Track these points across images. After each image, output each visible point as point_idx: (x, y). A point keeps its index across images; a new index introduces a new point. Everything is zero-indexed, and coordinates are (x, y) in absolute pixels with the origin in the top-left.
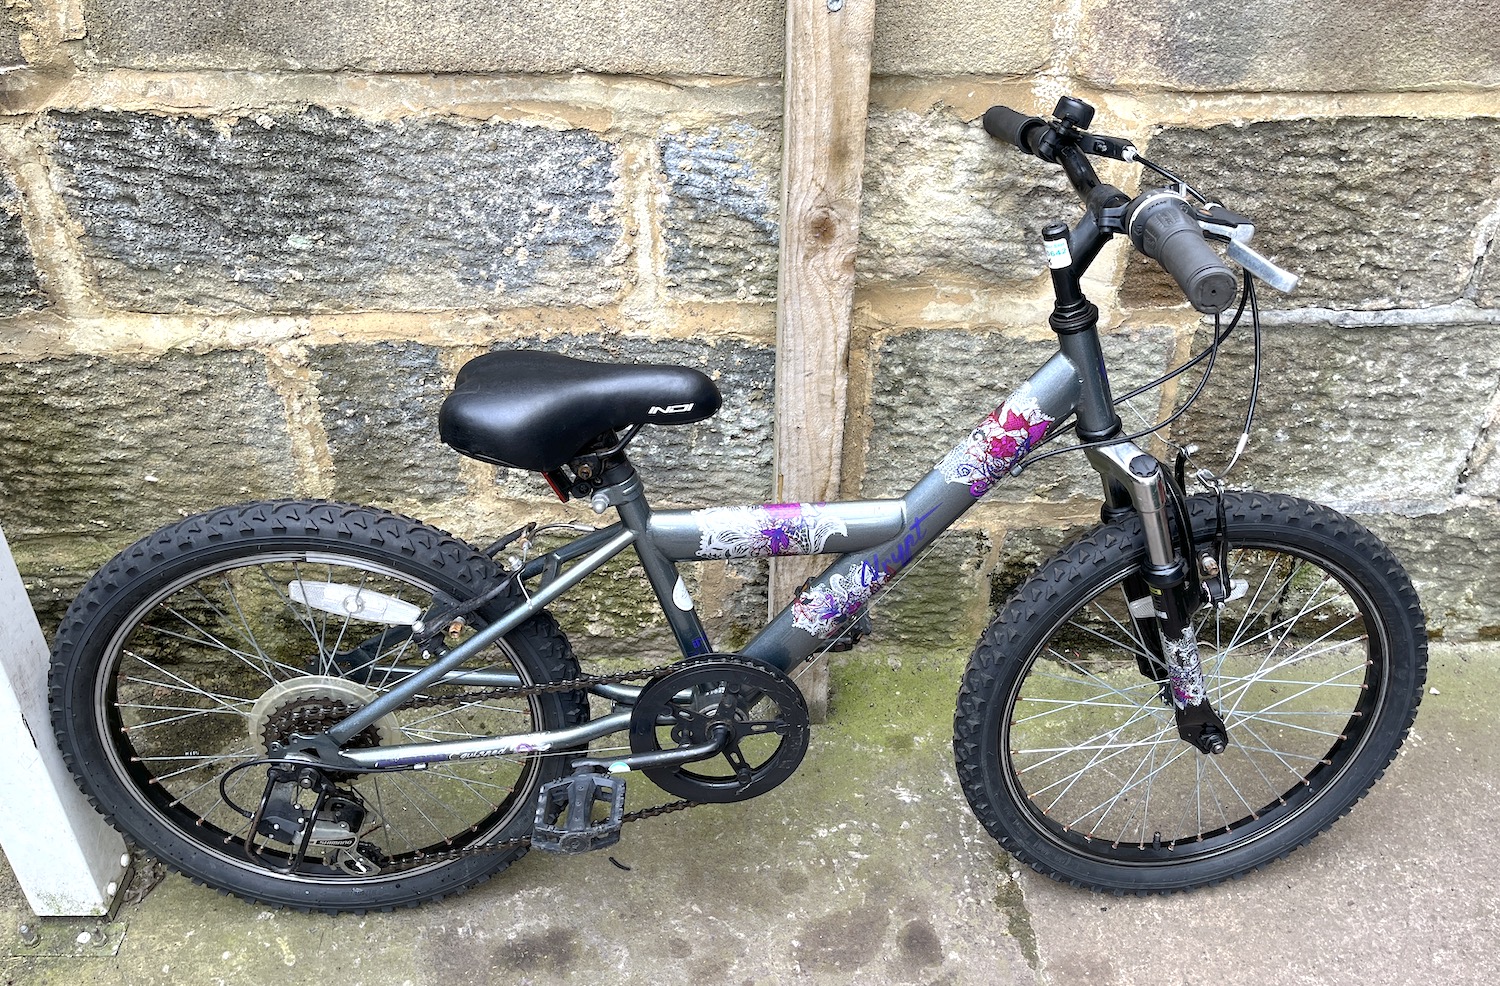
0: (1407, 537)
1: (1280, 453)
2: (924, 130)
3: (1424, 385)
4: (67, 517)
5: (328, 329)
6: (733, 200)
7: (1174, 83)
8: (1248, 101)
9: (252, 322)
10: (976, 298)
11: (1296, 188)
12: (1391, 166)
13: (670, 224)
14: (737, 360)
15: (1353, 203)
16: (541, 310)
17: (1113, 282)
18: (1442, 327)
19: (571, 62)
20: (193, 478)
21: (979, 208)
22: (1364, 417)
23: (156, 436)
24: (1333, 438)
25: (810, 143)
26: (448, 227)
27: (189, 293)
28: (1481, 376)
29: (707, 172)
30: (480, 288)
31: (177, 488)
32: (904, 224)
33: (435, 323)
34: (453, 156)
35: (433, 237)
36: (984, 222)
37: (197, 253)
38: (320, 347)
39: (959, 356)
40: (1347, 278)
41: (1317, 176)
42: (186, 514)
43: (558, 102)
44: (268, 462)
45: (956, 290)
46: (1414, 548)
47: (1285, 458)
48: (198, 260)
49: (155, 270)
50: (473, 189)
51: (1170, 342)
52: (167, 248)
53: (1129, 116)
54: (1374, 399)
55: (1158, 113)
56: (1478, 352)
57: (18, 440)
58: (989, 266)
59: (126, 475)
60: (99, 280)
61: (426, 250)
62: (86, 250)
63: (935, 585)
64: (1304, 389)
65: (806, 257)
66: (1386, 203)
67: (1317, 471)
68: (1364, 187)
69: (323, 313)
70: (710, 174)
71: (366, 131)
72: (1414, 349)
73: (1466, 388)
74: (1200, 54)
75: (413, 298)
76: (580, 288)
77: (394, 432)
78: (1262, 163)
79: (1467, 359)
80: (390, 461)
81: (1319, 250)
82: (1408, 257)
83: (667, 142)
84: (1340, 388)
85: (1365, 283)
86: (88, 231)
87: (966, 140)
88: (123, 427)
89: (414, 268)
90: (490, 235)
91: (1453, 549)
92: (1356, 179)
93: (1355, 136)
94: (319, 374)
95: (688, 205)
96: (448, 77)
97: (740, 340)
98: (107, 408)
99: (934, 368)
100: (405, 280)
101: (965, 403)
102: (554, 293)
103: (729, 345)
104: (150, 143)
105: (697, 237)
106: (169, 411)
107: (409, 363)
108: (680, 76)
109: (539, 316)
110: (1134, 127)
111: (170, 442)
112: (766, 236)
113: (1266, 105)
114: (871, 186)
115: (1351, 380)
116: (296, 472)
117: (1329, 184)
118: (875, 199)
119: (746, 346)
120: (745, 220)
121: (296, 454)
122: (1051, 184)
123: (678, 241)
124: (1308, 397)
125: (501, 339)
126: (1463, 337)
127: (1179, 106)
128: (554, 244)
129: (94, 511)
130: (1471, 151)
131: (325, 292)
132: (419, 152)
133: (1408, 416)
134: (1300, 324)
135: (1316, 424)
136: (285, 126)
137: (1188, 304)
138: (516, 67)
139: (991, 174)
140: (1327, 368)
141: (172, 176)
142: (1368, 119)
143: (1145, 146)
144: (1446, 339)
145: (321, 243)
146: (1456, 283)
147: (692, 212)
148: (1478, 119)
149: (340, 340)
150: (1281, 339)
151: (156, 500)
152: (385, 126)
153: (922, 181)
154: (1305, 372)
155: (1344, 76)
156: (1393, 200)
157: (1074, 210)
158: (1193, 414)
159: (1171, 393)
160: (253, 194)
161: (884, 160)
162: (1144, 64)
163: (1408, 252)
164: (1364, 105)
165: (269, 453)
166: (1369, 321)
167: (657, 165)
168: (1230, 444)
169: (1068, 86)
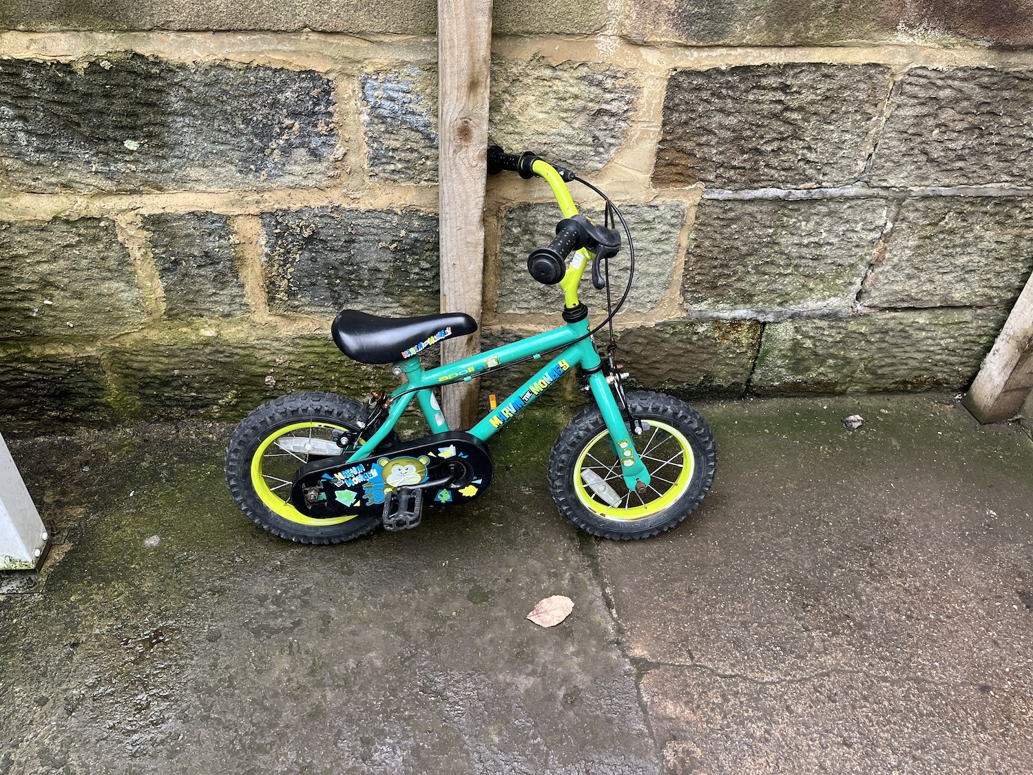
0: (826, 333)
1: (750, 281)
2: (528, 72)
3: (836, 237)
5: (153, 204)
6: (409, 118)
7: (683, 41)
8: (729, 52)
9: (105, 199)
11: (759, 110)
12: (817, 95)
13: (370, 134)
14: (416, 223)
15: (793, 120)
16: (291, 191)
17: (648, 172)
18: (847, 199)
19: (301, 24)
20: (74, 302)
21: (564, 123)
22: (801, 257)
23: (49, 274)
24: (782, 271)
25: (454, 76)
26: (228, 136)
27: (63, 180)
28: (870, 230)
29: (392, 100)
30: (251, 176)
31: (66, 308)
32: (518, 133)
33: (224, 200)
34: (228, 88)
35: (219, 142)
36: (568, 133)
37: (67, 153)
38: (150, 216)
39: (556, 220)
40: (790, 168)
41: (772, 102)
42: (72, 326)
43: (293, 51)
44: (122, 291)
46: (830, 340)
47: (753, 284)
48: (65, 158)
49: (41, 165)
50: (243, 110)
51: (683, 211)
52: (49, 150)
53: (655, 62)
54: (807, 246)
55: (674, 60)
56: (869, 215)
58: (571, 161)
59: (32, 300)
60: (5, 171)
61: (215, 151)
64: (764, 240)
65: (455, 151)
66: (814, 119)
67: (773, 292)
68: (800, 109)
69: (150, 193)
70: (394, 101)
71: (171, 71)
72: (830, 214)
73: (861, 239)
74: (699, 21)
75: (208, 183)
76: (314, 176)
77: (202, 271)
78: (738, 94)
79: (862, 220)
80: (199, 290)
81: (773, 151)
82: (827, 155)
83: (366, 79)
84: (785, 240)
85: (801, 172)
87: (555, 79)
88: (28, 269)
89: (208, 164)
90: (256, 141)
91: (853, 340)
92: (795, 104)
93: (795, 76)
94: (151, 234)
95: (381, 121)
96: (221, 34)
97: (417, 210)
98: (18, 256)
99: (539, 228)
100: (202, 171)
102: (298, 180)
103: (411, 213)
104: (33, 79)
105: (387, 143)
106: (55, 258)
107: (208, 226)
108: (371, 34)
109: (289, 195)
110: (659, 70)
111: (58, 278)
112: (431, 142)
113: (740, 55)
114: (495, 107)
115: (792, 234)
116: (141, 298)
117: (779, 107)
118: (498, 117)
119: (421, 214)
120: (417, 131)
121: (140, 286)
122: (608, 107)
124: (767, 245)
125: (266, 210)
126: (859, 206)
127: (687, 56)
128: (296, 147)
129: (14, 324)
130: (865, 86)
131: (151, 179)
132: (206, 85)
133: (826, 257)
134: (762, 199)
135: (772, 263)
136: (118, 68)
137: (694, 186)
138: (266, 27)
139: (571, 101)
140: (778, 227)
141: (48, 102)
142: (803, 65)
143: (666, 83)
144: (850, 207)
145: (146, 146)
146: (856, 172)
147: (384, 126)
148: (869, 64)
149: (162, 211)
150: (750, 208)
151: (52, 316)
152: (182, 67)
153: (528, 106)
154: (765, 230)
155: (788, 36)
156: (818, 118)
157: (623, 124)
158: (696, 256)
159: (685, 243)
160: (101, 113)
161: (504, 92)
162: (664, 28)
163: (827, 151)
164: (801, 55)
165: (122, 285)
166: (803, 196)
167: (360, 95)
168: (720, 276)
169: (616, 43)
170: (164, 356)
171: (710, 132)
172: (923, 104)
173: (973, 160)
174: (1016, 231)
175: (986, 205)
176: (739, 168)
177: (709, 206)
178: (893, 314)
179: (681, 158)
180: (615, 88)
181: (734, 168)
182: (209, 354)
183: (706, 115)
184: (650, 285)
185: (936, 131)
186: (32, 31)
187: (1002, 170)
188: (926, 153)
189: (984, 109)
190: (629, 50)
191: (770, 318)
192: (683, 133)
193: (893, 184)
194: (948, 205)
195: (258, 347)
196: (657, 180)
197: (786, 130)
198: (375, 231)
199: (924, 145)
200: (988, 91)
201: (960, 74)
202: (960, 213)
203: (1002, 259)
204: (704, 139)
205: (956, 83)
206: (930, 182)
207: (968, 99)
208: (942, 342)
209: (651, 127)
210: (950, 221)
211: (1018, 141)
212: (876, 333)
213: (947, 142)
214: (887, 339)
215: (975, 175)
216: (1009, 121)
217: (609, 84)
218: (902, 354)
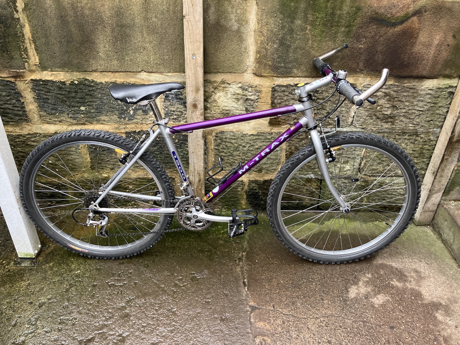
0: (348, 185)
2: (220, 85)
7: (276, 75)
8: (293, 79)
9: (73, 126)
10: (236, 124)
13: (165, 106)
14: (182, 137)
17: (267, 121)
18: (347, 132)
19: (141, 70)
20: (60, 162)
21: (234, 103)
25: (191, 87)
27: (59, 120)
30: (122, 119)
31: (56, 165)
32: (218, 106)
33: (113, 127)
35: (112, 108)
36: (236, 106)
39: (233, 137)
42: (58, 171)
43: (138, 78)
44: (76, 159)
48: (62, 112)
49: (52, 114)
52: (55, 110)
53: (266, 82)
55: (273, 82)
57: (21, 152)
60: (41, 116)
61: (110, 111)
62: (37, 110)
63: (232, 194)
65: (192, 112)
68: (323, 99)
69: (88, 124)
71: (98, 84)
74: (281, 68)
75: (108, 121)
76: (145, 120)
80: (103, 159)
86: (39, 105)
87: (230, 88)
89: (108, 115)
90: (125, 107)
92: (321, 97)
96: (114, 73)
100: (106, 117)
102: (139, 121)
104: (52, 86)
105: (171, 109)
109: (136, 126)
113: (298, 80)
118: (210, 100)
122: (250, 97)
123: (166, 109)
125: (127, 131)
127: (278, 80)
128: (139, 110)
131: (88, 120)
136: (80, 83)
137: (285, 126)
138: (129, 71)
139: (236, 95)
141: (56, 94)
143: (271, 89)
145: (87, 109)
146: (349, 122)
147: (170, 103)
151: (51, 167)
152: (101, 83)
153: (221, 97)
155: (314, 74)
156: (331, 102)
157: (256, 103)
158: (290, 152)
160: (73, 97)
161: (212, 92)
162: (268, 71)
165: (76, 157)
166: (330, 131)
169: (251, 76)
170: (89, 184)
173: (396, 118)
175: (405, 136)
180: (252, 91)
185: (378, 108)
186: (53, 71)
187: (409, 122)
188: (376, 116)
189: (396, 99)
190: (257, 78)
193: (365, 127)
194: (389, 135)
196: (271, 124)
197: (320, 106)
199: (375, 113)
200: (397, 93)
201: (384, 87)
202: (395, 139)
203: (416, 157)
205: (383, 90)
206: (379, 127)
207: (389, 96)
208: (398, 191)
209: (267, 104)
211: (414, 111)
213: (384, 112)
214: (374, 188)
215: (398, 124)
216: (408, 104)
217: (250, 90)
218: (382, 195)
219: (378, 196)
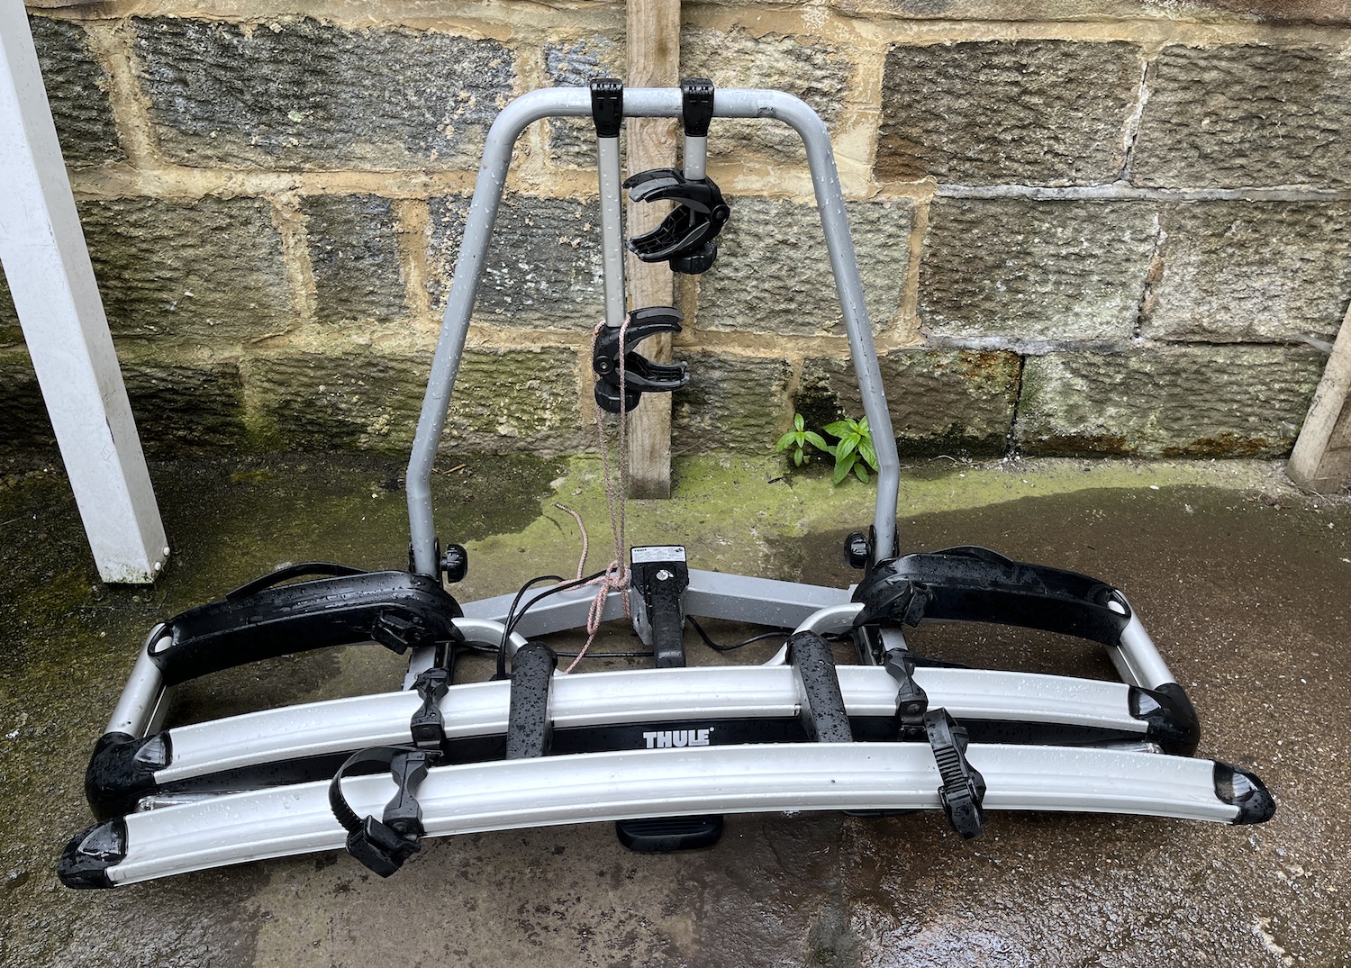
0: (1102, 371)
1: (1001, 301)
2: (728, 44)
3: (1100, 247)
4: (128, 322)
5: (315, 183)
7: (901, 13)
8: (953, 26)
9: (262, 176)
10: (772, 173)
11: (992, 93)
12: (1058, 77)
15: (1034, 104)
16: (463, 173)
17: (868, 162)
18: (1108, 201)
20: (217, 295)
22: (1060, 272)
23: (194, 261)
24: (1039, 289)
25: (642, 42)
26: (399, 108)
27: (219, 153)
28: (1142, 241)
29: (578, 72)
30: (420, 155)
31: (208, 302)
33: (389, 181)
34: (403, 56)
35: (388, 116)
37: (227, 123)
38: (309, 197)
39: (762, 217)
40: (1035, 162)
41: (1007, 83)
42: (212, 324)
43: (474, 19)
44: (271, 285)
45: (757, 166)
46: (1108, 381)
47: (1005, 305)
48: (229, 127)
49: (198, 135)
50: (416, 81)
51: (913, 209)
52: (207, 119)
53: (871, 37)
54: (1066, 258)
55: (890, 34)
56: (1137, 222)
58: (780, 148)
59: (171, 290)
61: (383, 126)
62: (150, 119)
63: (753, 403)
64: (1013, 249)
66: (1057, 105)
67: (1030, 315)
68: (1040, 92)
69: (311, 171)
71: (345, 37)
72: (1090, 218)
73: (1131, 250)
75: (373, 161)
77: (360, 265)
78: (967, 73)
79: (1129, 227)
80: (355, 288)
81: (1013, 140)
82: (1078, 147)
83: (549, 50)
84: (1038, 248)
85: (1049, 166)
86: (154, 105)
87: (757, 52)
88: (171, 253)
89: (375, 139)
90: (427, 115)
91: (1137, 382)
92: (1033, 87)
93: (1031, 54)
94: (308, 218)
98: (162, 238)
99: (744, 227)
100: (368, 147)
101: (768, 254)
102: (471, 160)
103: (594, 203)
104: (198, 40)
105: (572, 121)
106: (204, 242)
107: (370, 211)
108: (557, 1)
109: (461, 178)
110: (875, 44)
111: (203, 266)
113: (966, 30)
115: (1047, 243)
116: (290, 294)
117: (1016, 90)
121: (290, 280)
122: (819, 86)
123: (558, 124)
124: (1017, 255)
125: (435, 195)
126: (1124, 210)
127: (906, 30)
128: (472, 123)
129: (148, 319)
130: (1114, 67)
131: (313, 155)
132: (379, 52)
133: (1091, 272)
134: (1004, 197)
135: (1025, 278)
136: (289, 31)
137: (923, 180)
139: (776, 77)
140: (1028, 233)
141: (212, 66)
142: (1038, 42)
143: (884, 59)
144: (1112, 211)
145: (311, 118)
146: (1114, 168)
148: (1116, 43)
149: (322, 192)
150: (993, 209)
151: (191, 312)
152: (356, 33)
153: (728, 82)
154: (1013, 236)
155: (1018, 9)
156: (1063, 103)
157: (837, 106)
158: (934, 268)
159: (917, 250)
160: (266, 79)
161: (700, 66)
163: (1077, 143)
164: (1035, 31)
165: (271, 278)
166: (1054, 195)
167: (543, 67)
168: (963, 293)
169: (826, 14)
170: (310, 368)
171: (938, 117)
172: (1185, 88)
173: (1256, 157)
174: (1326, 246)
175: (1281, 212)
176: (976, 160)
177: (943, 205)
178: (1184, 350)
179: (906, 147)
180: (826, 64)
181: (970, 159)
182: (361, 367)
183: (932, 96)
184: (878, 301)
185: (1206, 121)
187: (1295, 169)
188: (1197, 148)
189: (1260, 94)
190: (839, 24)
191: (1030, 350)
192: (907, 117)
193: (1161, 184)
194: (1233, 211)
195: (418, 360)
196: (880, 171)
197: (1029, 117)
198: (555, 223)
199: (1194, 138)
200: (1264, 73)
201: (1227, 53)
202: (1250, 222)
203: (1311, 282)
204: (932, 125)
205: (1223, 63)
206: (1207, 182)
207: (1240, 82)
208: (1251, 389)
209: (870, 109)
210: (1238, 231)
211: (1310, 133)
212: (1165, 374)
213: (1221, 134)
214: (1179, 381)
215: (1261, 174)
216: (1294, 108)
217: (819, 59)
218: (1202, 404)
219: (1192, 407)
